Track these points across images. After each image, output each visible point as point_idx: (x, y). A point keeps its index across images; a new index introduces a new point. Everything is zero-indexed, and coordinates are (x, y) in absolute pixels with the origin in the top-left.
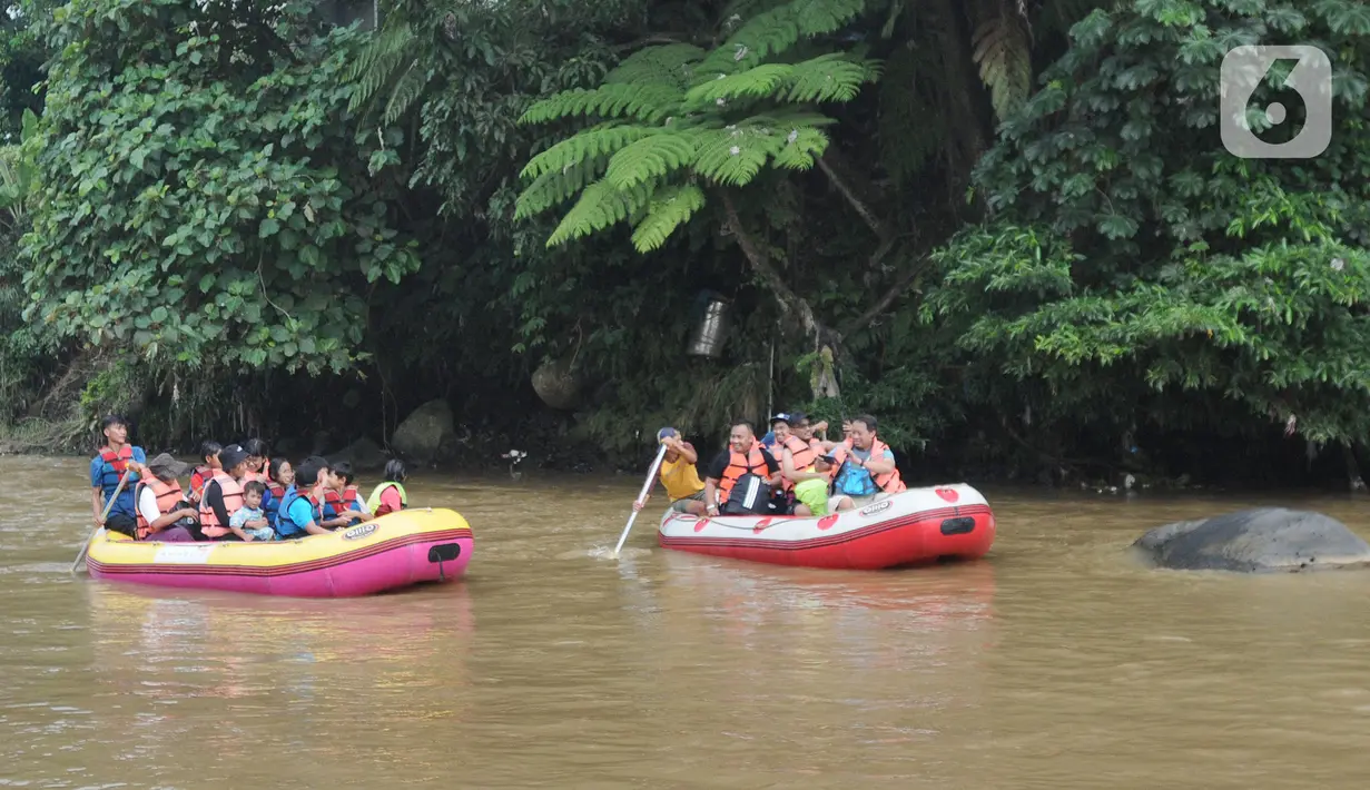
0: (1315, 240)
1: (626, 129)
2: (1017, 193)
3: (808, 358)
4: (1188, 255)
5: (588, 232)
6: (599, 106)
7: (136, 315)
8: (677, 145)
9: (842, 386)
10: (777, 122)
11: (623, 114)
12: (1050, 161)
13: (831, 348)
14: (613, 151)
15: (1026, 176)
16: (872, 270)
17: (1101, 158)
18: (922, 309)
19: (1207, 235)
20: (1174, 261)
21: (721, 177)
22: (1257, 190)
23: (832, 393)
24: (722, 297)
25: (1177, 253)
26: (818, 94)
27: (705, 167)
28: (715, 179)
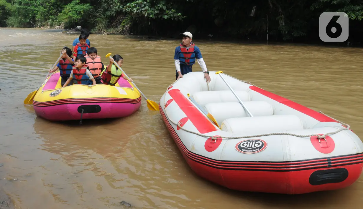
3: (279, 17)
7: (142, 8)
13: (284, 15)
23: (283, 24)
24: (256, 5)
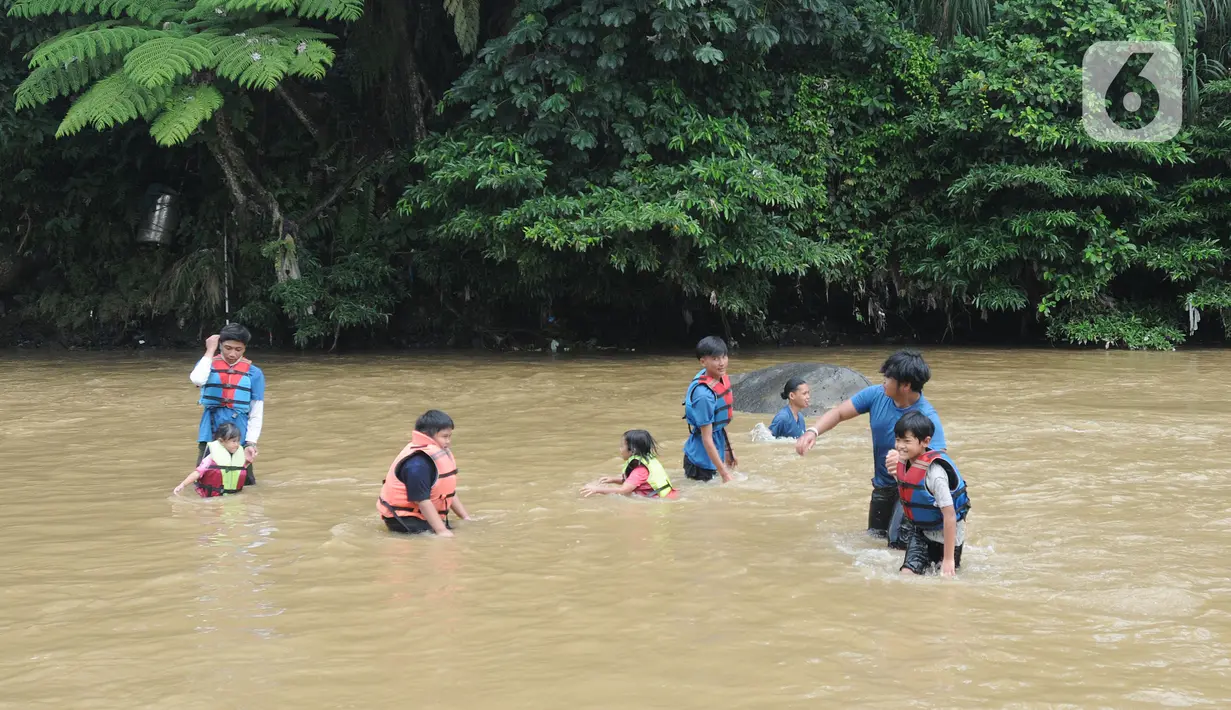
0: (737, 154)
1: (123, 30)
2: (496, 107)
3: (273, 244)
4: (636, 164)
5: (111, 124)
6: (98, 5)
8: (195, 47)
9: (303, 270)
10: (282, 32)
11: (124, 14)
12: (528, 82)
13: (293, 236)
14: (126, 51)
15: (504, 93)
16: (315, 170)
17: (573, 81)
18: (402, 204)
19: (651, 149)
20: (624, 168)
21: (247, 81)
22: (683, 114)
23: (295, 275)
24: (172, 191)
25: (626, 162)
26: (326, 12)
27: (228, 70)
28: (241, 83)
